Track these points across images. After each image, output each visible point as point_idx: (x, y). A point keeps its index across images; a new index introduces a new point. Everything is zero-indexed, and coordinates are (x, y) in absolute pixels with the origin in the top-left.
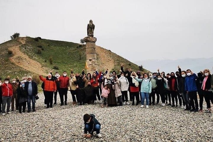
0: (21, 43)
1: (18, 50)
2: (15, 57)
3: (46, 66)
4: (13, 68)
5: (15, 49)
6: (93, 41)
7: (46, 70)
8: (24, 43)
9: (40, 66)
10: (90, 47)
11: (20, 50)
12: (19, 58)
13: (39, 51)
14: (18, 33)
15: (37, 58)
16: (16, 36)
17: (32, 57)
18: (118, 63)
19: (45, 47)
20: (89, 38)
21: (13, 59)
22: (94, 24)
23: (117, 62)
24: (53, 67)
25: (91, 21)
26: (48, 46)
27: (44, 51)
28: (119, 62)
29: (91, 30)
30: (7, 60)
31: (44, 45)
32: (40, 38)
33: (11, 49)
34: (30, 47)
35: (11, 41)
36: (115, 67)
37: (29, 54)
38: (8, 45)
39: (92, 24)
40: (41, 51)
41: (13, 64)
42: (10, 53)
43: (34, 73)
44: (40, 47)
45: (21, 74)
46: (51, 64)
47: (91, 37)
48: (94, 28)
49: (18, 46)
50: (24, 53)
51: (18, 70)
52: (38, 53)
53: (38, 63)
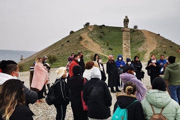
0: (89, 30)
1: (87, 36)
2: (83, 41)
3: (103, 47)
4: (82, 48)
5: (85, 35)
6: (128, 30)
7: (103, 51)
8: (92, 30)
9: (100, 47)
10: (125, 35)
11: (88, 35)
12: (86, 42)
13: (101, 36)
14: (88, 22)
15: (98, 42)
16: (87, 24)
17: (95, 41)
18: (160, 46)
19: (107, 33)
20: (125, 28)
21: (82, 43)
22: (128, 18)
23: (160, 44)
24: (108, 48)
25: (126, 17)
26: (109, 31)
27: (105, 36)
28: (161, 44)
29: (126, 23)
30: (79, 43)
31: (106, 31)
32: (104, 25)
33: (82, 35)
34: (95, 33)
35: (83, 28)
36: (156, 49)
37: (94, 38)
38: (81, 32)
39: (127, 19)
40: (103, 35)
41: (82, 46)
42: (81, 38)
43: (94, 52)
44: (103, 33)
45: (86, 53)
46: (108, 46)
47: (126, 28)
48: (128, 22)
49: (87, 33)
50: (90, 37)
51: (84, 50)
52: (100, 38)
53: (98, 45)
